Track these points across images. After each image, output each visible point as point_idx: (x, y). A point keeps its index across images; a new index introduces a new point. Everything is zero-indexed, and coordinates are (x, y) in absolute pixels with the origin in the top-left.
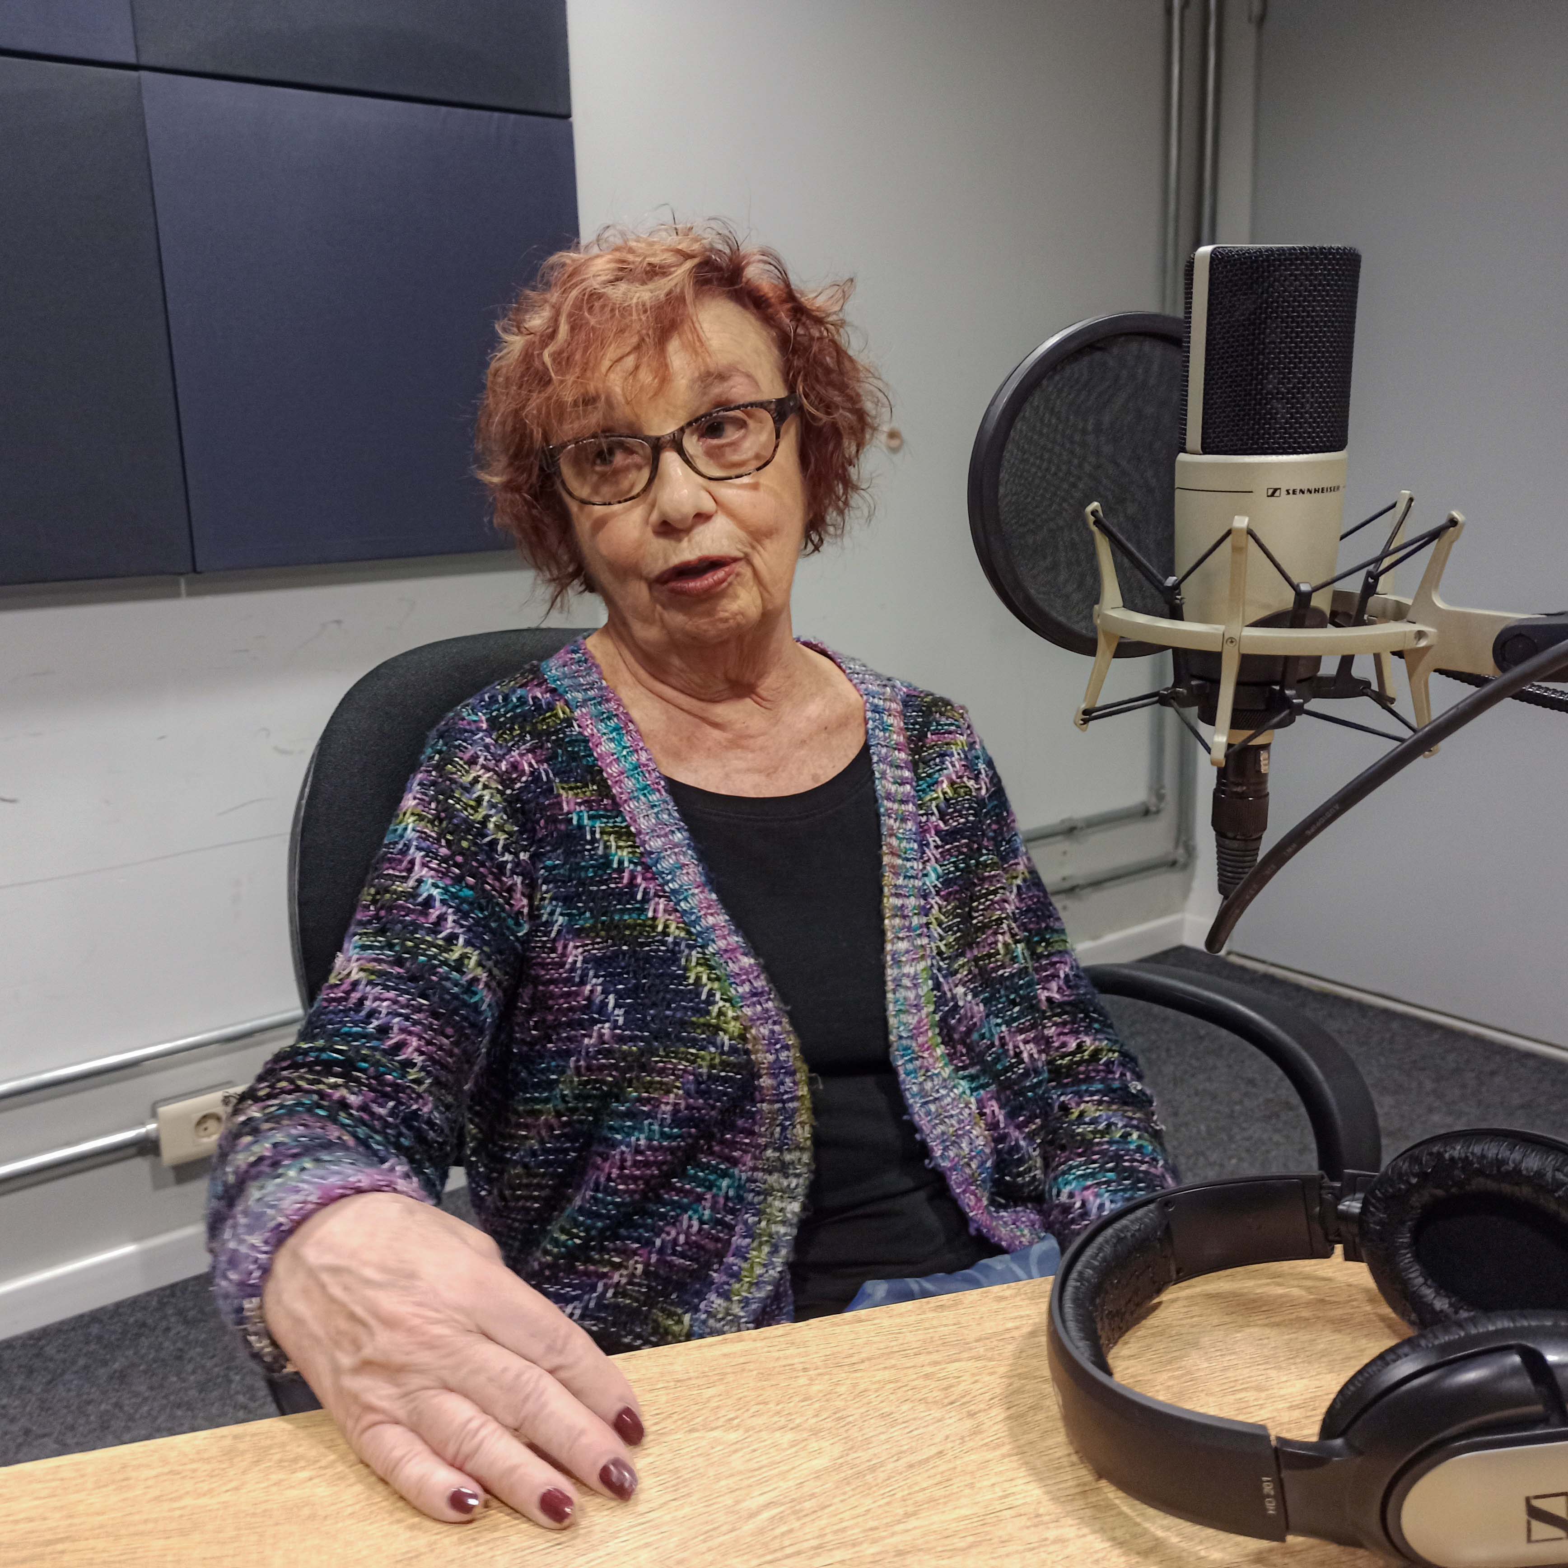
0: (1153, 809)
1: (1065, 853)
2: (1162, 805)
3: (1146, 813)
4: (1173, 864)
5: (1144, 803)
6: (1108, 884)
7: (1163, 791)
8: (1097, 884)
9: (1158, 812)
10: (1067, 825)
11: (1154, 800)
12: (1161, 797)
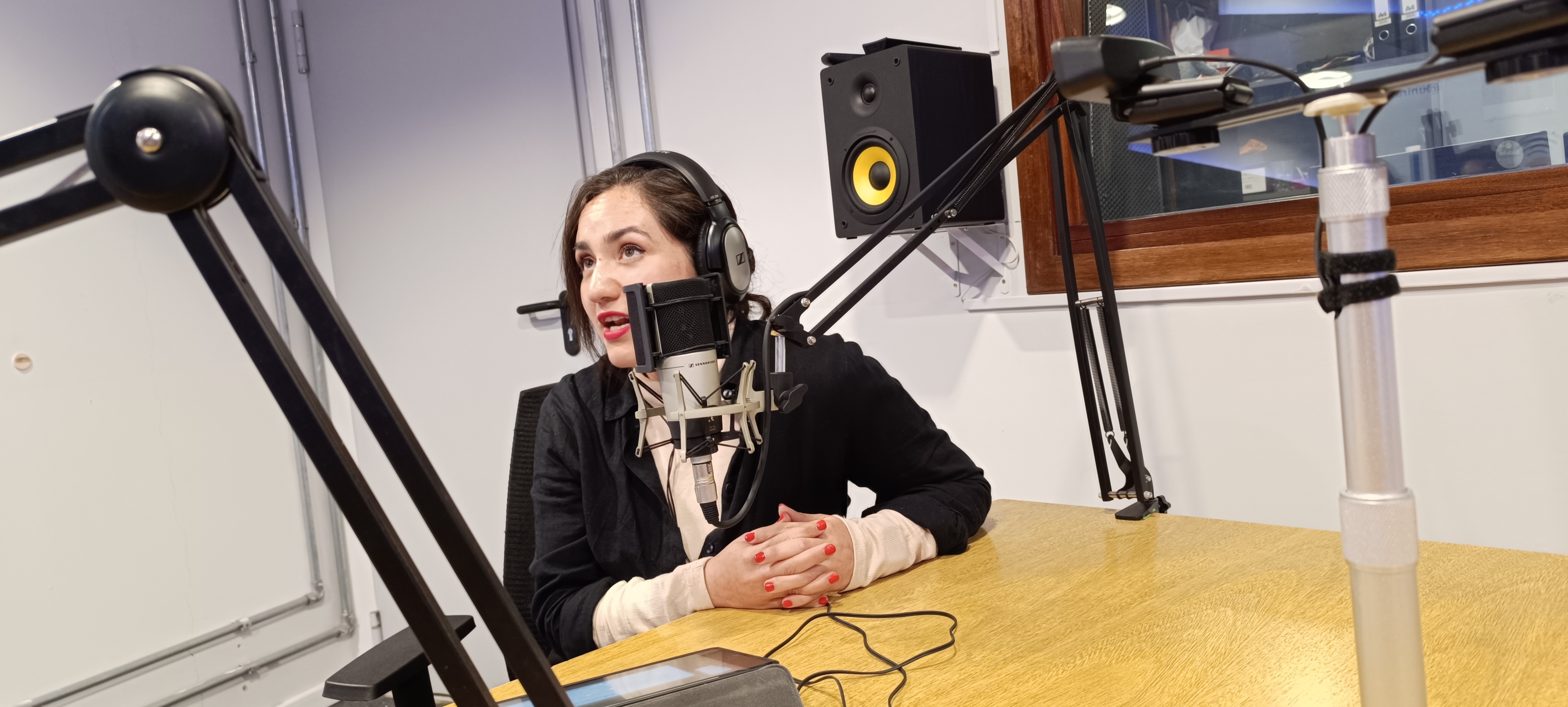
0: (313, 598)
1: (239, 646)
2: (322, 594)
3: (308, 603)
4: (338, 635)
5: (306, 596)
6: (281, 662)
7: (320, 584)
8: (272, 663)
9: (318, 600)
10: (236, 626)
11: (315, 592)
12: (319, 589)
